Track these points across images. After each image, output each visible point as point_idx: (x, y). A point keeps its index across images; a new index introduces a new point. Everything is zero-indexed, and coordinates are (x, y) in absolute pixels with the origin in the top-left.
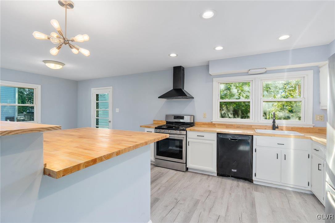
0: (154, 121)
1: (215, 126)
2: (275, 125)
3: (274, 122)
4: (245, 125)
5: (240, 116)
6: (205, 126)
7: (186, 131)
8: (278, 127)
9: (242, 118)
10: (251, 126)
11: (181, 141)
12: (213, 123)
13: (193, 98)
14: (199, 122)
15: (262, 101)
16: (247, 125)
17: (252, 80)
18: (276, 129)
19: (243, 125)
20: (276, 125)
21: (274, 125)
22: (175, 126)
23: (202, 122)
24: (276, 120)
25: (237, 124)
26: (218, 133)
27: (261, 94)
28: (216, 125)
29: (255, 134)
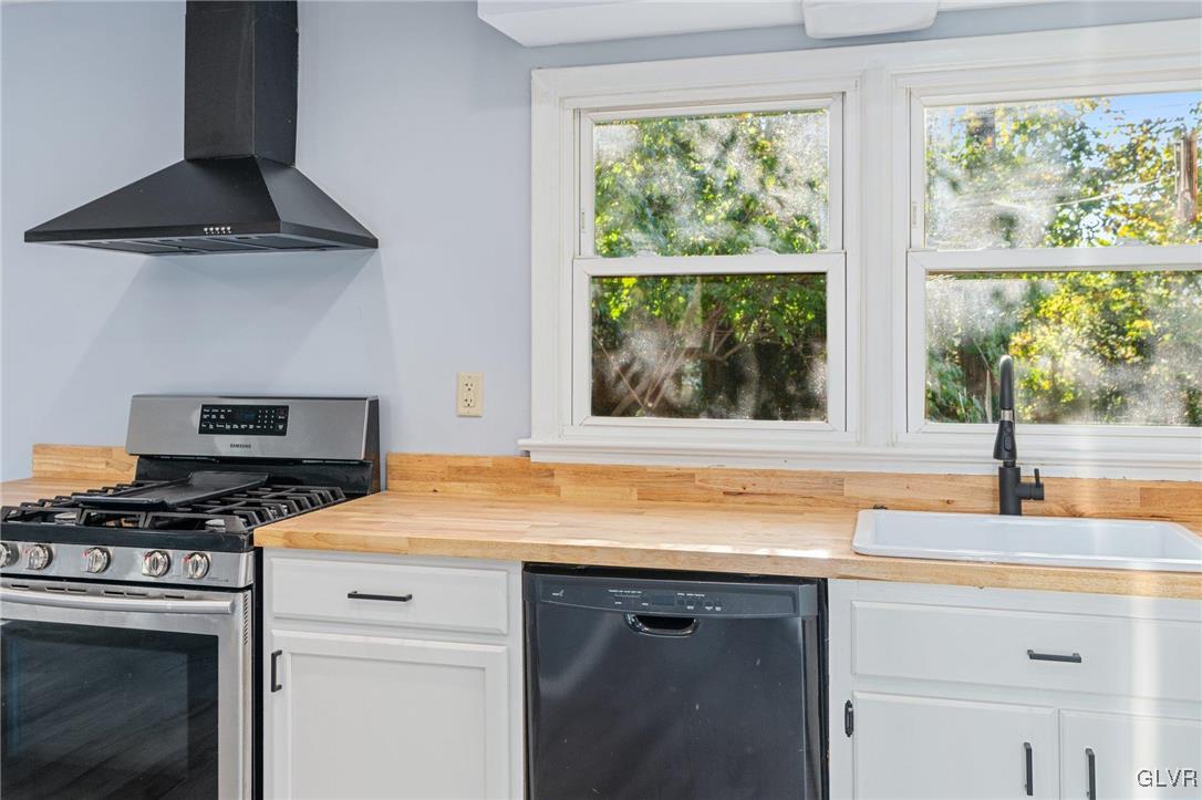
0: (40, 449)
1: (548, 488)
2: (1018, 471)
3: (1005, 447)
4: (793, 474)
5: (748, 400)
6: (474, 489)
7: (259, 553)
8: (1039, 485)
9: (763, 413)
10: (838, 480)
11: (200, 652)
12: (534, 458)
13: (372, 243)
14: (420, 458)
15: (917, 273)
16: (802, 475)
17: (844, 93)
18: (1025, 505)
19: (773, 473)
20: (1027, 474)
21: (1009, 471)
22: (162, 506)
23: (442, 457)
24: (1018, 428)
25: (730, 465)
26: (531, 568)
27: (912, 209)
28: (557, 481)
29: (844, 571)
